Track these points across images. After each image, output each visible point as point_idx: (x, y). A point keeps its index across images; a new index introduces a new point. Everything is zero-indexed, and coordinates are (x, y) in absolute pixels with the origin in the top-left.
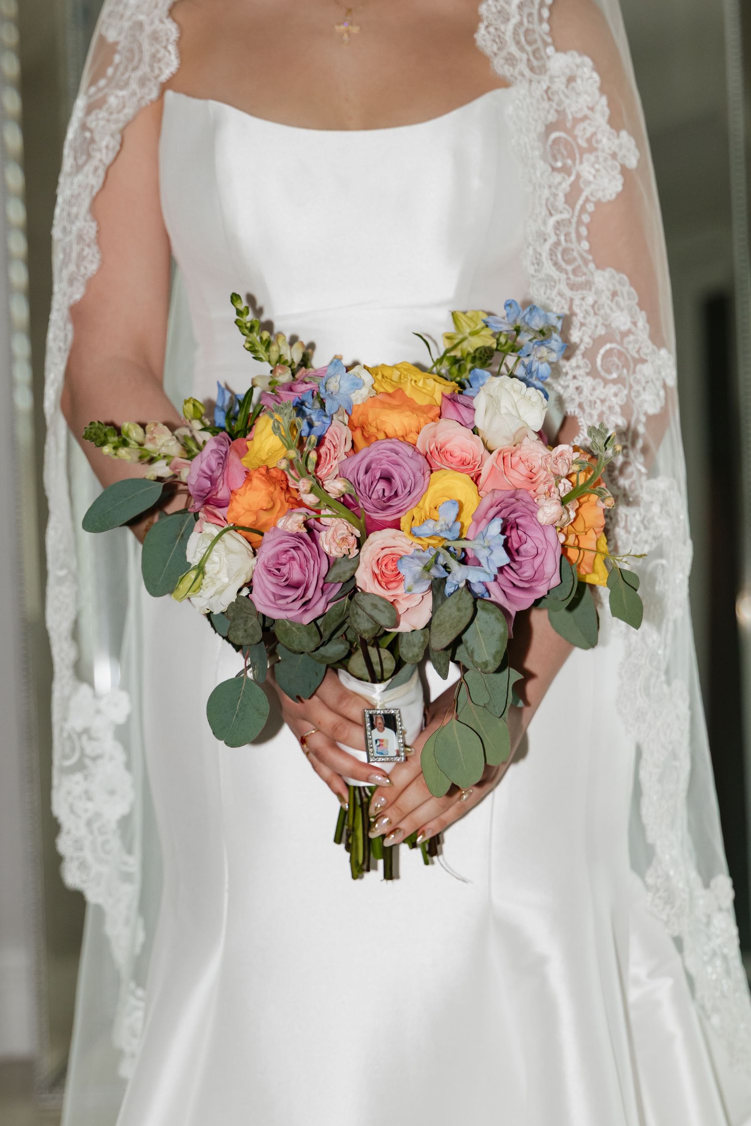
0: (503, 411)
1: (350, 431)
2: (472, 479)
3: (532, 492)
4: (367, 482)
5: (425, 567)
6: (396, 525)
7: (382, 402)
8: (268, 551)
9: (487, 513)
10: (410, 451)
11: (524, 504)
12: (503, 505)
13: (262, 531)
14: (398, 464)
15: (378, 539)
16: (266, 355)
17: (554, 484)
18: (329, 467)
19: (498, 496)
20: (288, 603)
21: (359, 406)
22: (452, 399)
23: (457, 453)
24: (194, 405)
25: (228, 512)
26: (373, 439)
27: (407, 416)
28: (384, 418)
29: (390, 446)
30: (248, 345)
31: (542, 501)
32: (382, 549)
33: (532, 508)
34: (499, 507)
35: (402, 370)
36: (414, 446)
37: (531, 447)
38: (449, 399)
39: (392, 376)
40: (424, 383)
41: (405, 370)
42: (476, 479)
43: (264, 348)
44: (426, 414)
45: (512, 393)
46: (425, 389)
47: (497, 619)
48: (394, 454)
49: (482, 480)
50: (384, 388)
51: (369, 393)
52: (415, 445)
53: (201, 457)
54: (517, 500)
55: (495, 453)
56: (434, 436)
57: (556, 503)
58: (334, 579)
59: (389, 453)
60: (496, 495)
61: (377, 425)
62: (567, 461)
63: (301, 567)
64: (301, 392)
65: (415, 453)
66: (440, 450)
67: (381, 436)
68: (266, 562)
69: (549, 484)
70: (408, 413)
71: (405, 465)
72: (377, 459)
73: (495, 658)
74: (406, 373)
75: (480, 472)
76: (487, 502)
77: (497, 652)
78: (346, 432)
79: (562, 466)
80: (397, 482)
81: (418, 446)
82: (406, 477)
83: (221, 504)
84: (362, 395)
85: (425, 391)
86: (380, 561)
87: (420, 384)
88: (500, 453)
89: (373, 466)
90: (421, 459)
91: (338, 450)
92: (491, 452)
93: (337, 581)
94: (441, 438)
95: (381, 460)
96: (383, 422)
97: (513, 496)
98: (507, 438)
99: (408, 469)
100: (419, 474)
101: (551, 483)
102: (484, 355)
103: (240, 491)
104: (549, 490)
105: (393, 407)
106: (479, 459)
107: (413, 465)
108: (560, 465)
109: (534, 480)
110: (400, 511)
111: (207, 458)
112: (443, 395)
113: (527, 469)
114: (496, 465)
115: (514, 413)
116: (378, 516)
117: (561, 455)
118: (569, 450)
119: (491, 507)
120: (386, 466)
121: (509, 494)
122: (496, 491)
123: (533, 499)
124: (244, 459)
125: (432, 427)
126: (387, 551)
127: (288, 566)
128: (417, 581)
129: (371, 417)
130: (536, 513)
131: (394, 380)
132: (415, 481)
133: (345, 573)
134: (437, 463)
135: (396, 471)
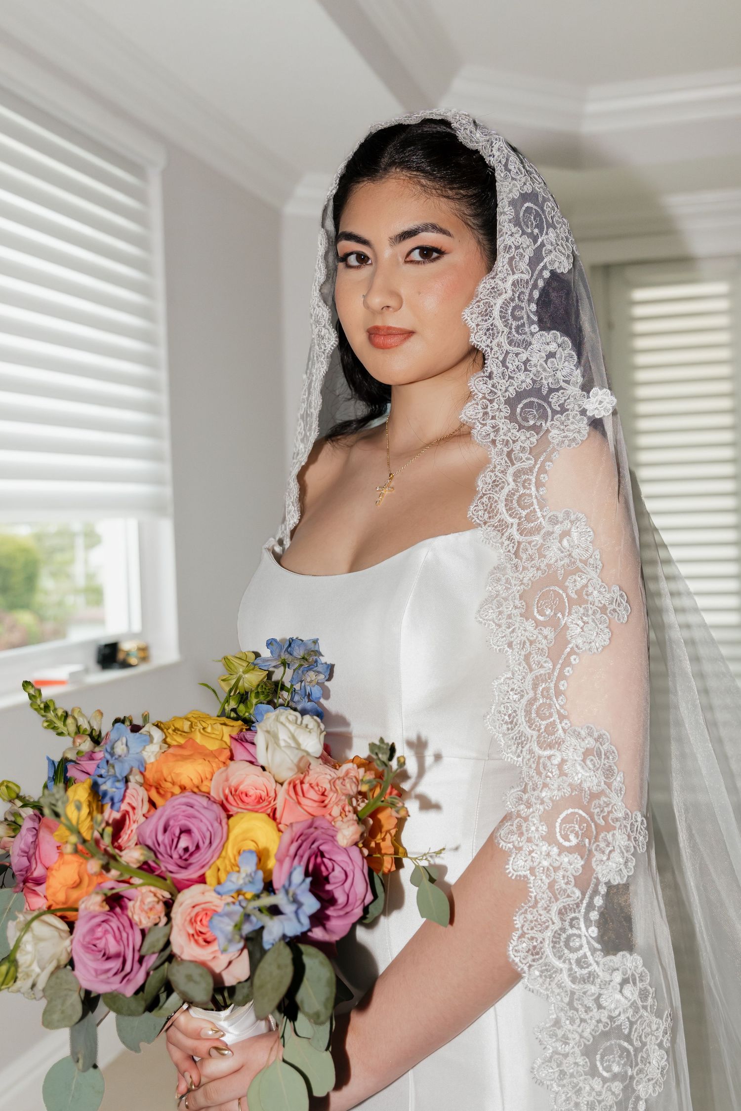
0: (282, 744)
1: (145, 792)
2: (269, 815)
3: (328, 817)
4: (167, 842)
5: (236, 926)
6: (202, 880)
7: (174, 755)
8: (81, 928)
9: (288, 850)
10: (204, 801)
11: (323, 830)
12: (302, 838)
13: (75, 906)
14: (195, 817)
15: (187, 899)
16: (66, 729)
17: (347, 802)
18: (129, 832)
19: (297, 829)
20: (108, 978)
21: (152, 763)
22: (240, 740)
23: (251, 792)
24: (7, 787)
25: (47, 889)
26: (169, 795)
27: (199, 764)
28: (178, 770)
29: (184, 800)
30: (46, 724)
31: (338, 824)
32: (194, 907)
33: (331, 832)
34: (300, 841)
35: (192, 719)
36: (208, 796)
37: (318, 770)
38: (236, 740)
39: (183, 727)
40: (212, 728)
41: (195, 718)
42: (273, 816)
43: (62, 723)
44: (217, 758)
45: (287, 724)
46: (214, 734)
47: (321, 963)
48: (189, 808)
49: (278, 815)
50: (176, 741)
51: (160, 749)
52: (209, 793)
53: (21, 835)
54: (316, 828)
55: (286, 785)
56: (227, 780)
57: (353, 824)
58: (148, 950)
59: (184, 808)
60: (294, 829)
61: (172, 779)
62: (354, 780)
63: (115, 937)
64: (100, 759)
65: (210, 802)
66: (236, 792)
67: (177, 790)
68: (81, 940)
69: (341, 803)
70: (201, 761)
71: (201, 817)
72: (174, 816)
73: (326, 1007)
74: (196, 721)
75: (275, 807)
76: (287, 837)
77: (327, 999)
78: (142, 793)
79: (351, 786)
80: (197, 835)
81: (213, 794)
82: (204, 829)
83: (39, 882)
84: (153, 752)
85: (213, 736)
86: (193, 920)
87: (209, 730)
88: (290, 783)
89: (171, 823)
90: (217, 809)
91: (136, 811)
92: (282, 784)
93: (151, 951)
94: (233, 782)
95: (177, 815)
96: (178, 775)
97: (310, 827)
98: (291, 769)
99: (204, 820)
100: (216, 825)
101: (343, 803)
102: (265, 689)
103: (56, 866)
104: (343, 809)
105: (185, 758)
106: (272, 794)
107: (209, 815)
108: (348, 786)
109: (326, 802)
110: (203, 867)
111: (25, 837)
112: (231, 737)
113: (318, 794)
114: (288, 797)
115: (293, 745)
116: (183, 875)
117: (347, 773)
118: (353, 768)
119: (292, 842)
120: (184, 822)
121: (307, 824)
122: (294, 825)
123: (331, 823)
124: (56, 833)
125: (222, 772)
126: (197, 909)
127: (104, 941)
128: (230, 941)
129: (165, 772)
130: (335, 836)
131: (186, 730)
132: (214, 830)
133: (158, 940)
134: (233, 809)
135: (193, 824)
